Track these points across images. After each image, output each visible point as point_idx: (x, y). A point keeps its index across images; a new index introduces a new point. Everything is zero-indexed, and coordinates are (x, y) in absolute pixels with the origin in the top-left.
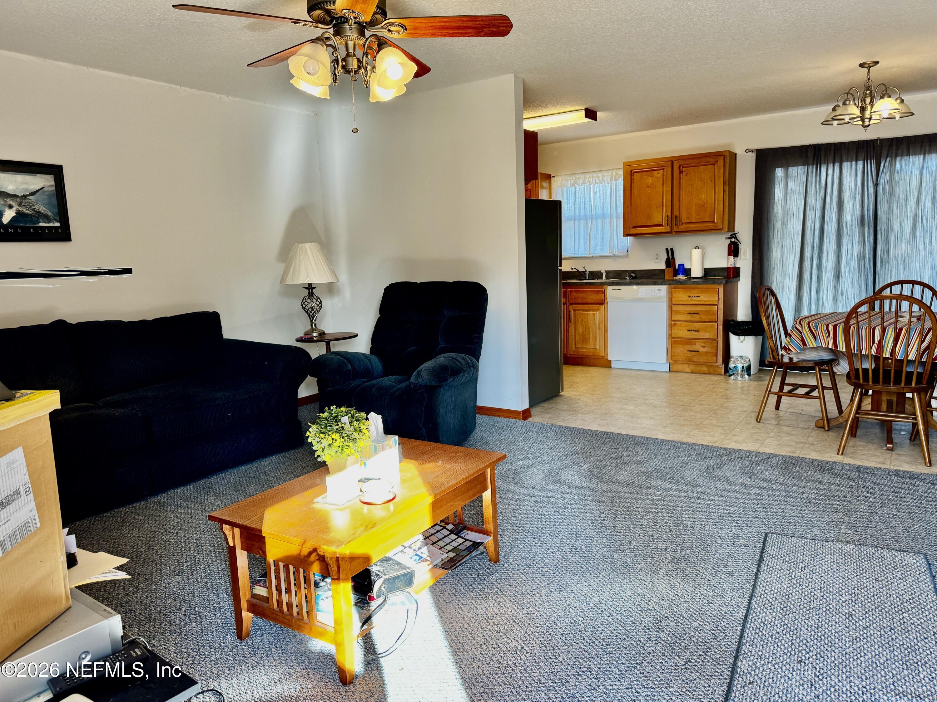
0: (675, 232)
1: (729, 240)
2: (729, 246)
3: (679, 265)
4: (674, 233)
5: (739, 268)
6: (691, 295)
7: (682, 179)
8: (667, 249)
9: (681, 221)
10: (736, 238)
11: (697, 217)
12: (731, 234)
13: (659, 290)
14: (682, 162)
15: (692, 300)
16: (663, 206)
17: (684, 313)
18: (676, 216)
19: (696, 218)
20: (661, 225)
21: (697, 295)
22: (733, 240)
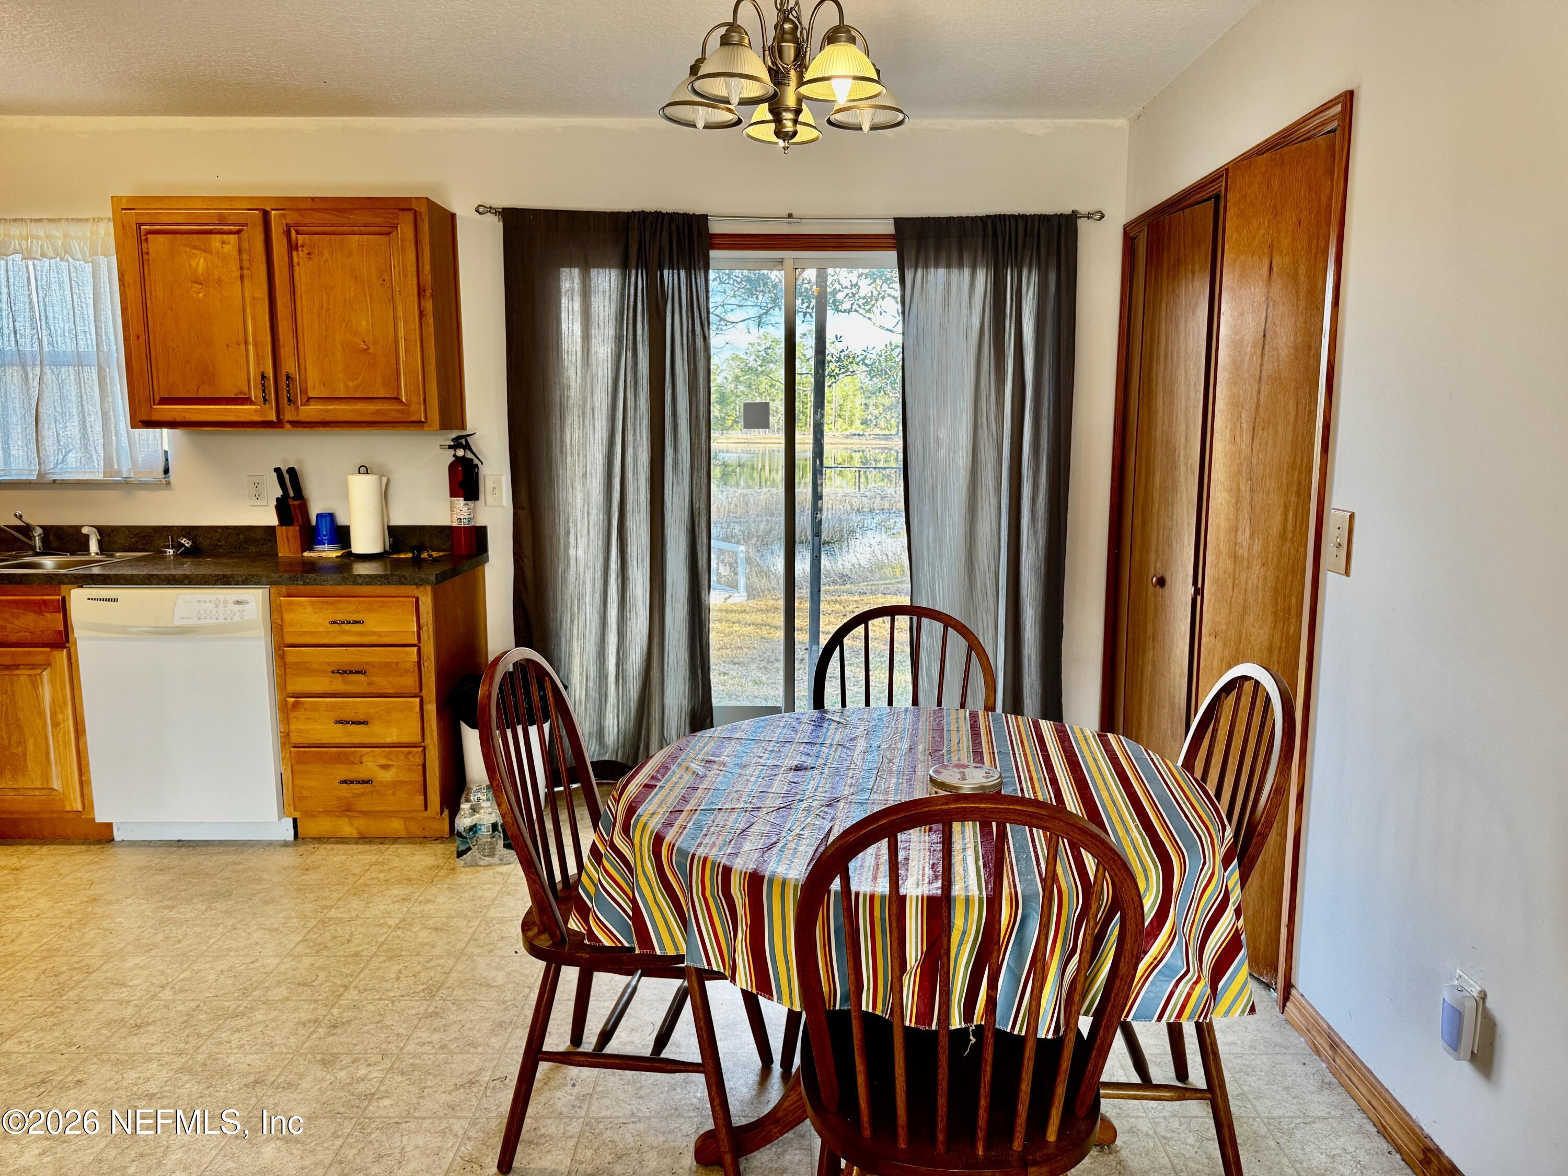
0: (291, 422)
1: (452, 452)
2: (452, 467)
3: (319, 516)
4: (288, 426)
5: (485, 528)
6: (340, 617)
7: (297, 269)
8: (278, 471)
9: (304, 391)
10: (467, 447)
11: (351, 384)
12: (455, 434)
13: (238, 603)
14: (292, 217)
15: (344, 632)
16: (246, 343)
17: (320, 672)
18: (288, 377)
19: (347, 387)
20: (247, 401)
21: (356, 617)
22: (460, 453)
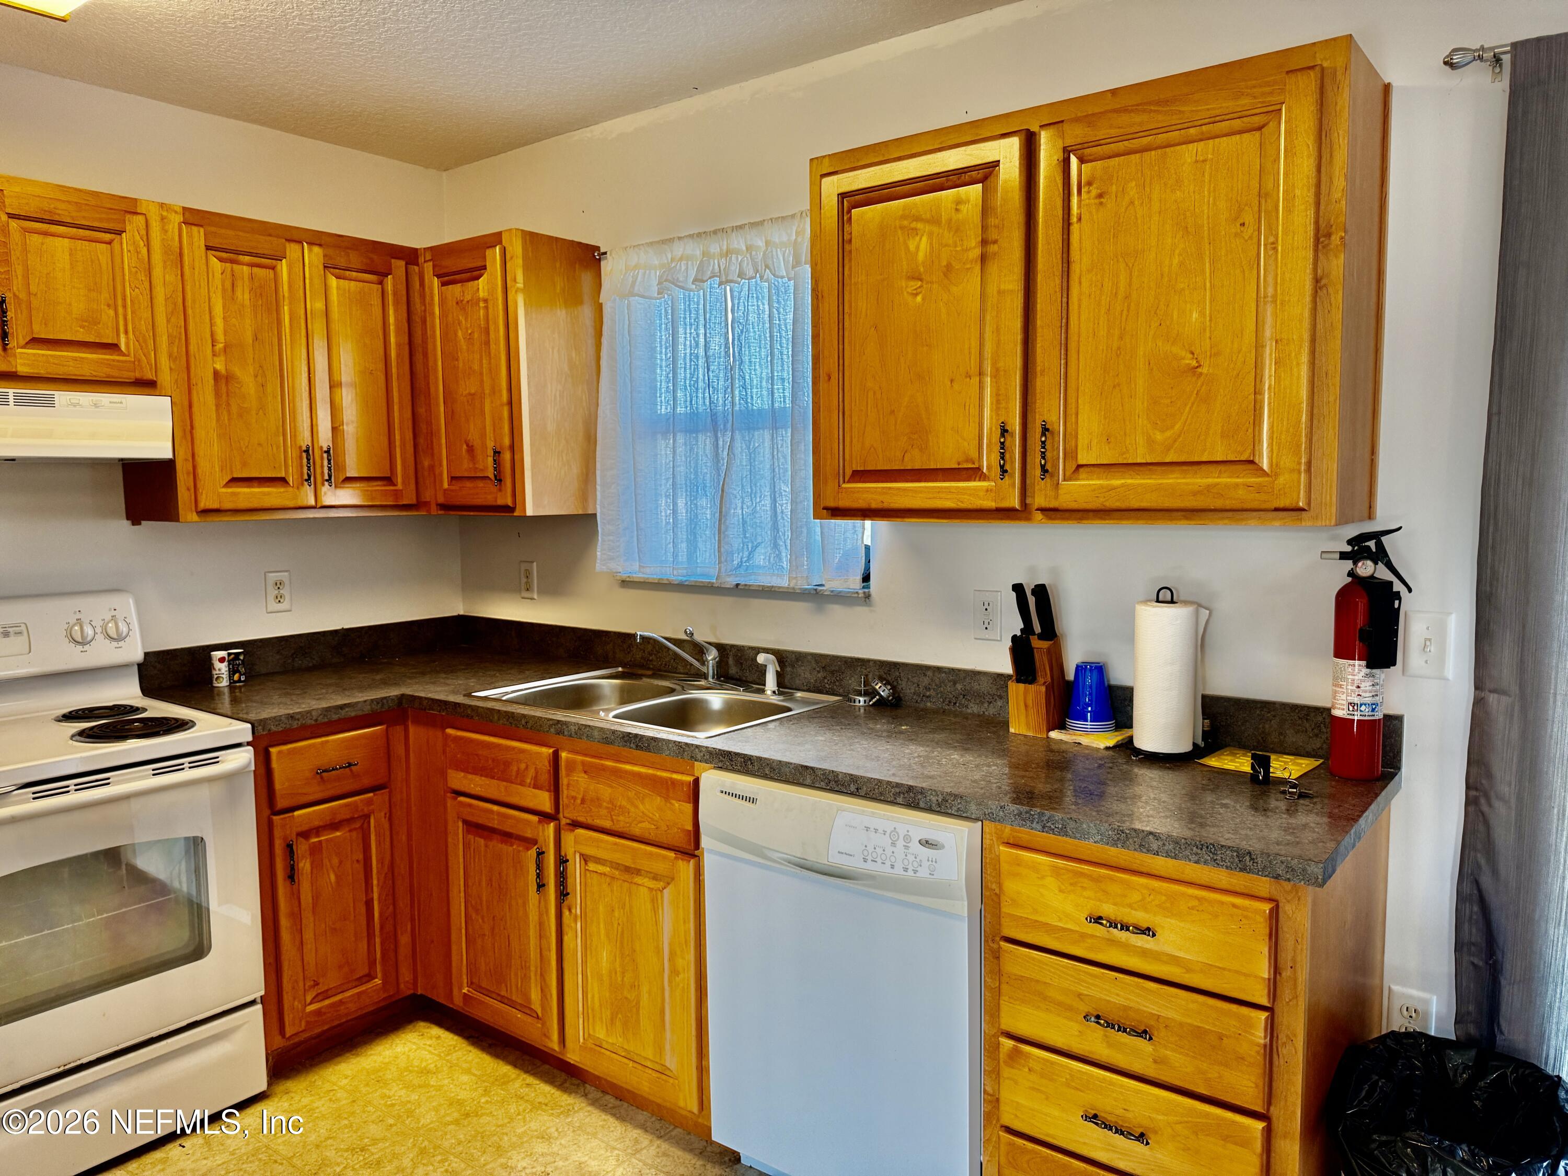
0: (1042, 510)
2: (1343, 597)
3: (1079, 669)
4: (1039, 516)
5: (1399, 719)
6: (1108, 910)
7: (1075, 228)
8: (1018, 589)
9: (1071, 454)
10: (1381, 556)
11: (1159, 437)
12: (1353, 531)
13: (926, 843)
14: (1075, 134)
15: (1113, 942)
16: (981, 374)
17: (1065, 1008)
18: (1045, 430)
19: (1150, 442)
20: (974, 473)
21: (1141, 918)
22: (1366, 568)
